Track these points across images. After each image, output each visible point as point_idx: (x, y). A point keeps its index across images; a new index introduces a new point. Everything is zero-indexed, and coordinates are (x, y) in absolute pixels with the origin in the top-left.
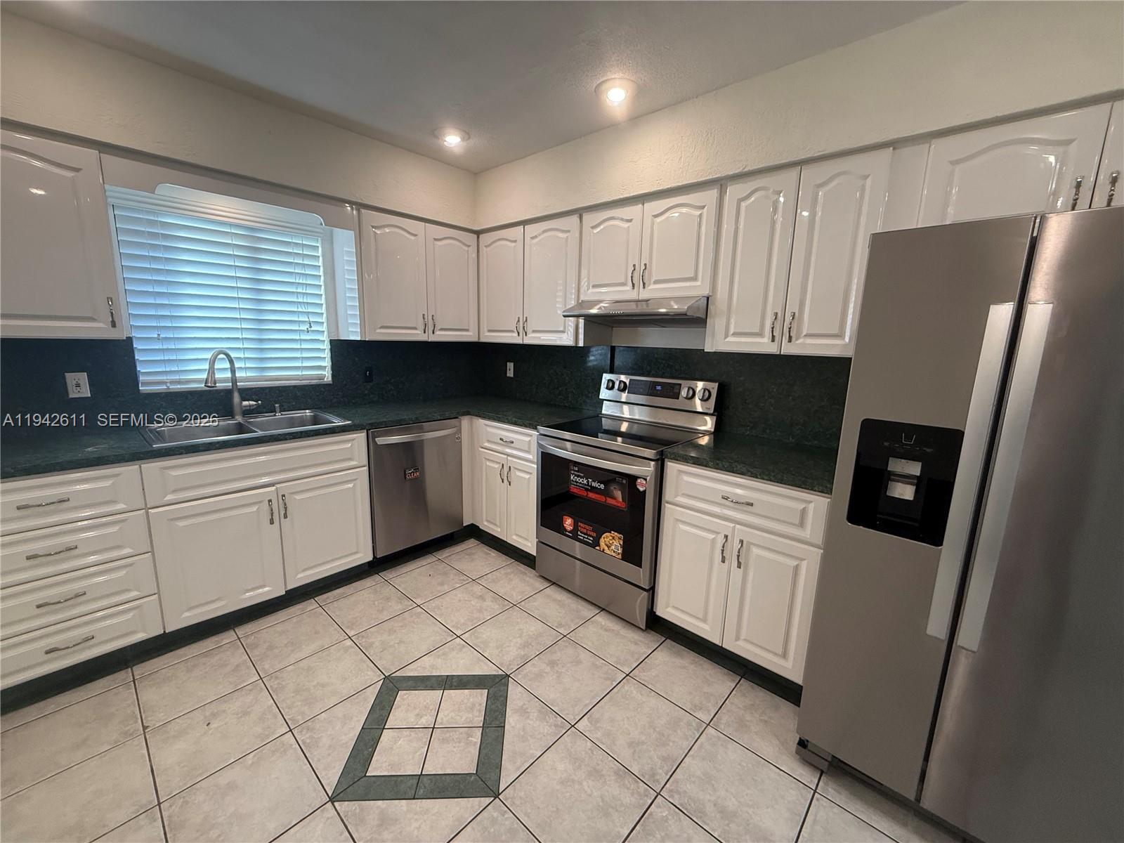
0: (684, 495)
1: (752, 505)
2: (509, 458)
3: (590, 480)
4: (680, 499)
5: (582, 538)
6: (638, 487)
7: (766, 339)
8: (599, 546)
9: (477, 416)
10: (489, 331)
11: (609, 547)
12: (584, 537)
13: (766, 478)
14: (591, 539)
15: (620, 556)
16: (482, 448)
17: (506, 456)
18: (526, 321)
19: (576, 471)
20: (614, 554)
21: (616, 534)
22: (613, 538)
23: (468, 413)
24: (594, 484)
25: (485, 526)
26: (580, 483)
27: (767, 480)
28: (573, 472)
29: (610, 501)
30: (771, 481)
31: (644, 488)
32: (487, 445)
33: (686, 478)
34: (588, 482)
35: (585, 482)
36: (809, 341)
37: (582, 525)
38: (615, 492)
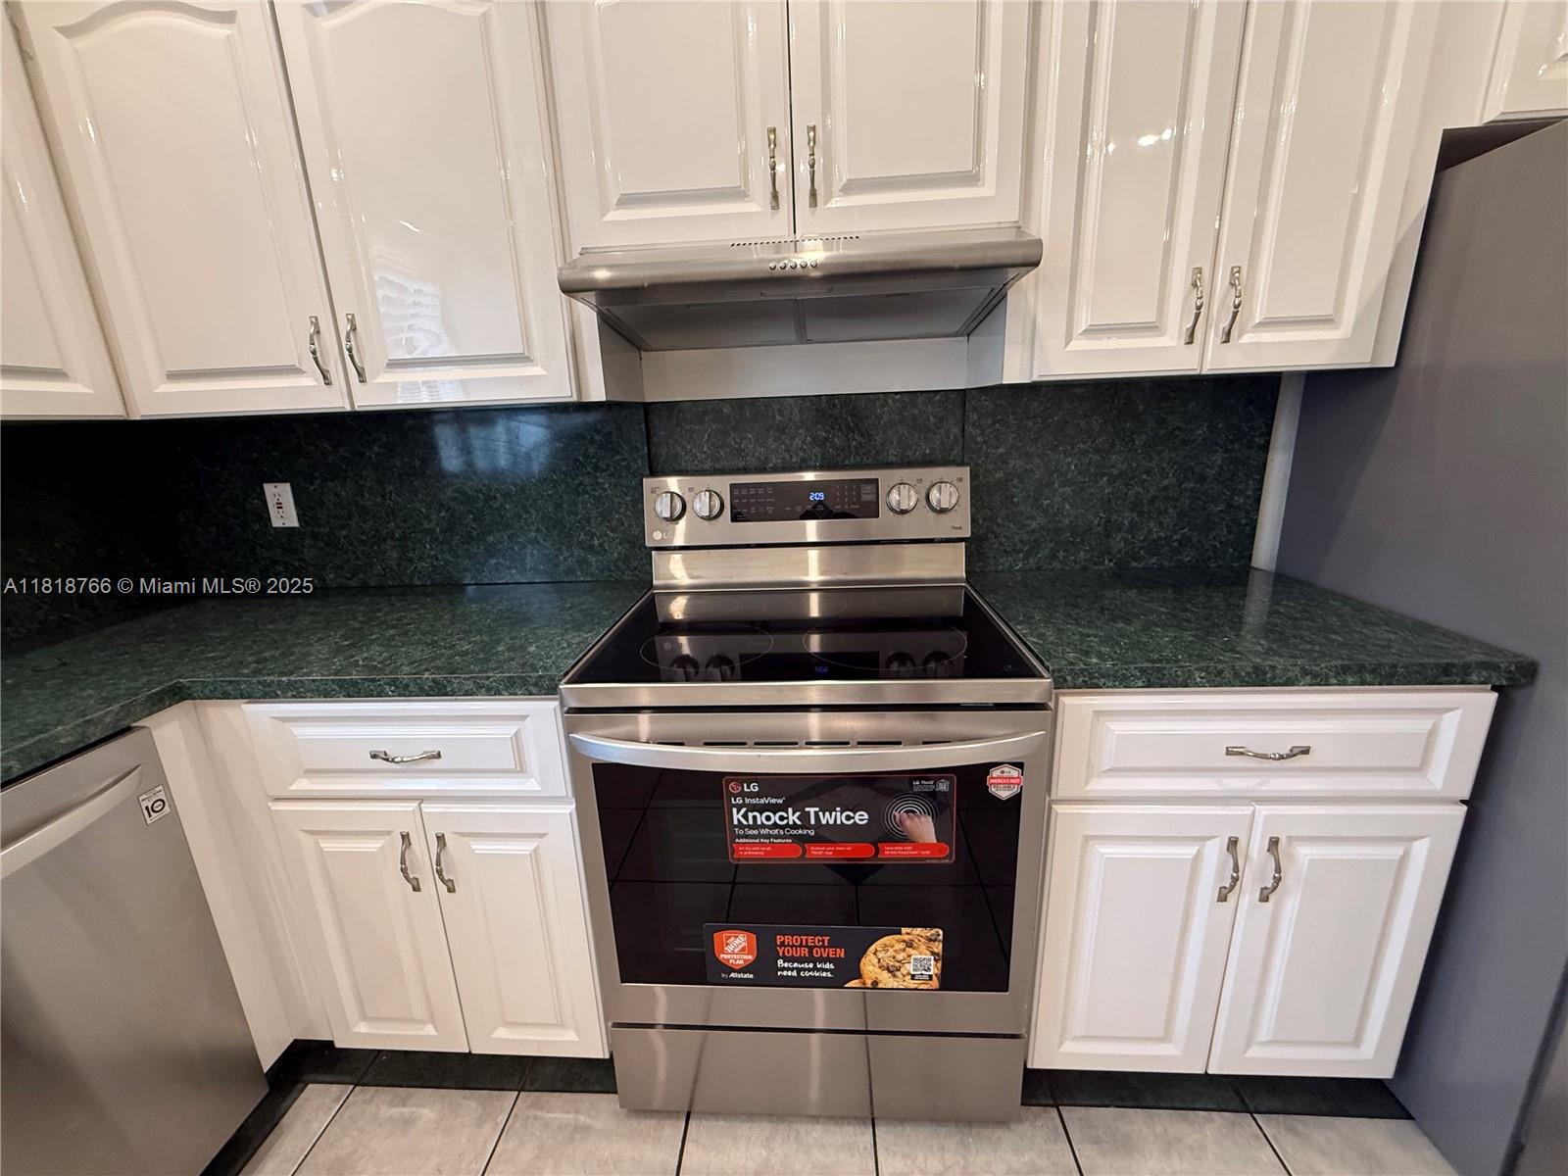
0: (1114, 771)
1: (1306, 751)
2: (427, 808)
3: (812, 810)
4: (1100, 785)
5: (795, 973)
6: (993, 790)
8: (859, 976)
9: (226, 696)
10: (173, 376)
11: (892, 971)
12: (799, 970)
13: (1350, 680)
14: (828, 966)
15: (935, 983)
16: (277, 799)
17: (413, 806)
18: (354, 329)
19: (751, 795)
20: (912, 984)
21: (919, 931)
22: (910, 944)
23: (177, 694)
24: (826, 819)
25: (358, 1033)
26: (775, 826)
27: (1353, 684)
28: (739, 800)
29: (891, 851)
30: (1363, 683)
31: (1015, 790)
32: (303, 785)
33: (1118, 727)
34: (805, 817)
35: (793, 817)
37: (788, 939)
38: (908, 823)
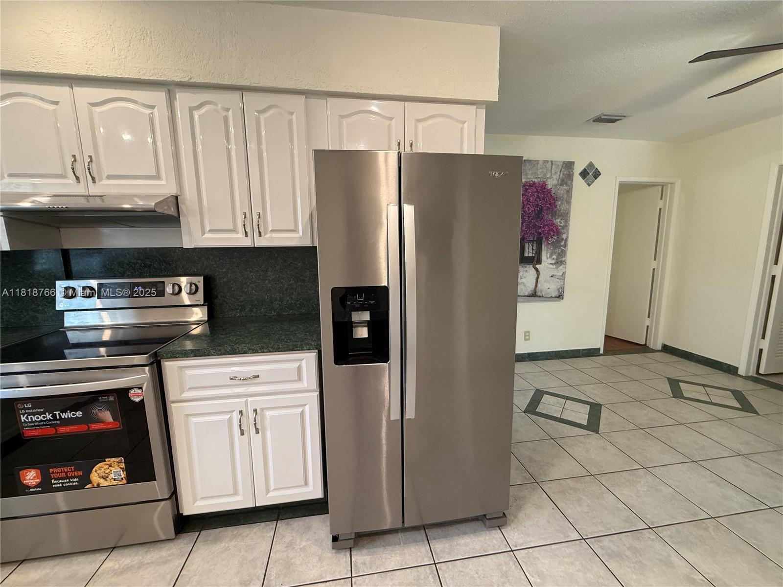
0: (191, 389)
1: (258, 376)
3: (57, 413)
4: (187, 395)
6: (132, 398)
7: (241, 235)
8: (90, 482)
11: (105, 478)
12: (62, 483)
13: (265, 351)
14: (75, 480)
15: (125, 481)
19: (29, 409)
20: (115, 483)
21: (113, 459)
22: (110, 466)
24: (64, 416)
26: (41, 421)
28: (23, 411)
29: (95, 427)
30: (270, 352)
31: (141, 398)
33: (189, 372)
34: (54, 416)
35: (49, 417)
36: (275, 235)
37: (55, 470)
38: (100, 414)
